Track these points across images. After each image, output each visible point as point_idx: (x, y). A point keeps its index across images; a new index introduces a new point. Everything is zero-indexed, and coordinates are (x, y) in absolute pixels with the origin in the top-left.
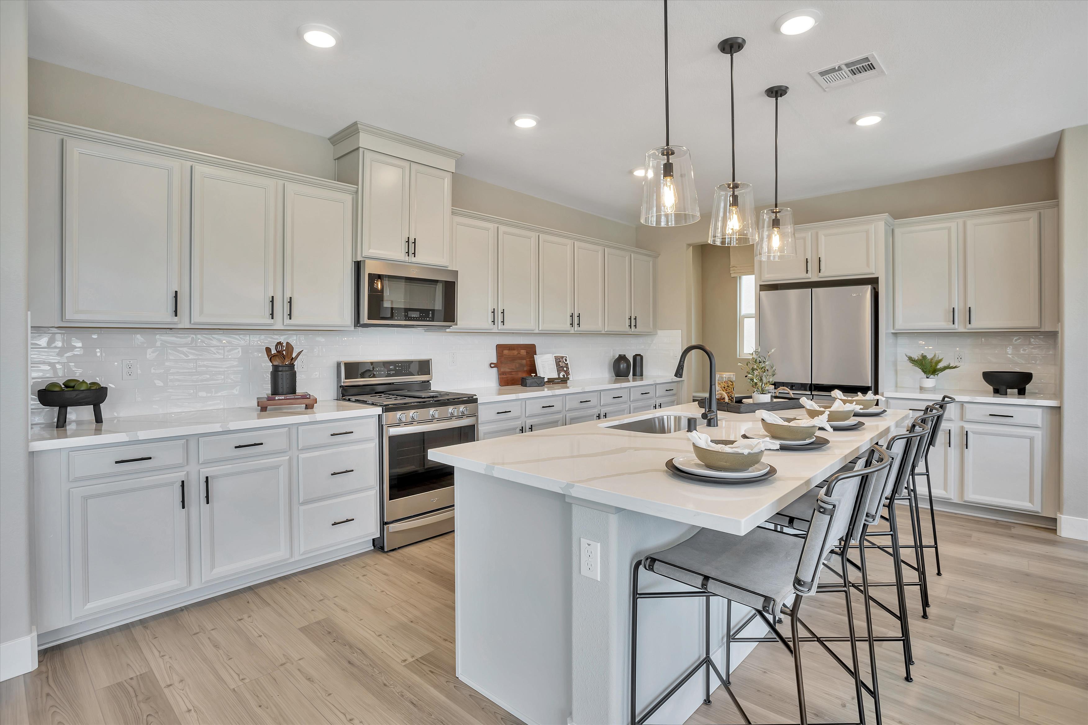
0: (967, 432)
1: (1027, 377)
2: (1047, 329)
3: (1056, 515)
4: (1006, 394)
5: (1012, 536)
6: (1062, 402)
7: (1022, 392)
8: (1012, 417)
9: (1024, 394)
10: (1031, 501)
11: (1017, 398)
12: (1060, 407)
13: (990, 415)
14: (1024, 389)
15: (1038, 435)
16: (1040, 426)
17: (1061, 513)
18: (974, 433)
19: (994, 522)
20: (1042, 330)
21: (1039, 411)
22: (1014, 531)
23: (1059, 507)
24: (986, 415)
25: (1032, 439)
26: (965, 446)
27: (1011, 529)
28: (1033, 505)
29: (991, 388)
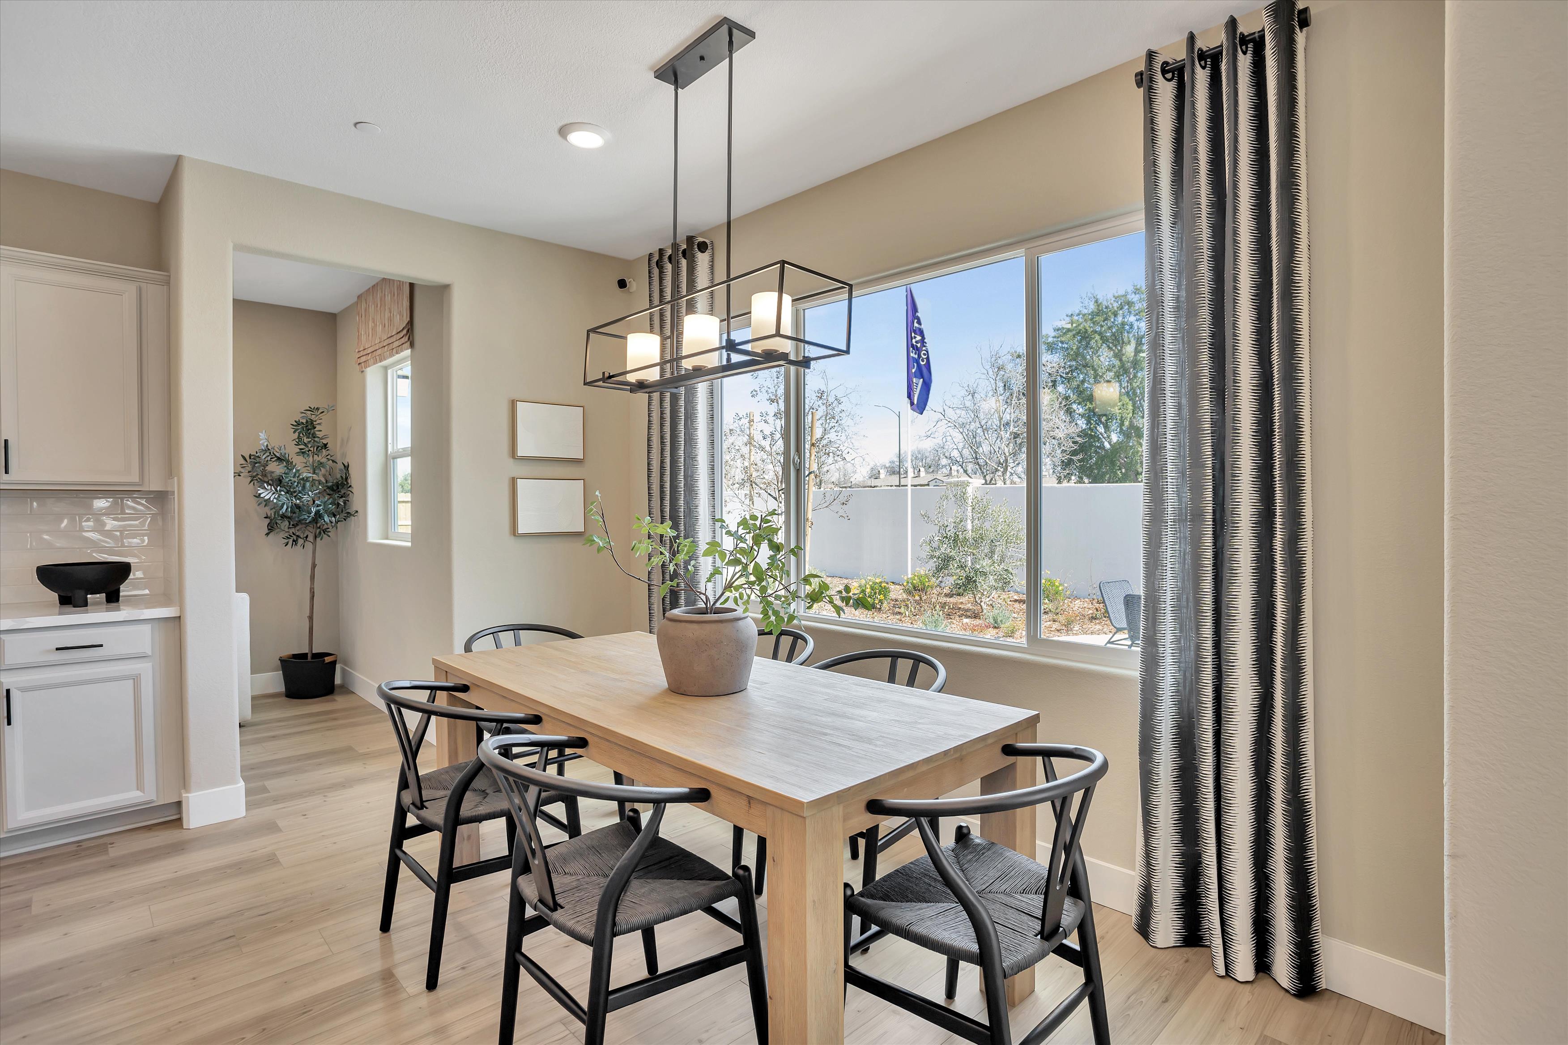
0: (8, 691)
1: (122, 571)
2: (153, 488)
3: (180, 795)
4: (85, 604)
5: (113, 866)
6: (182, 608)
7: (113, 598)
8: (101, 646)
9: (117, 600)
10: (140, 787)
11: (105, 609)
12: (180, 617)
13: (57, 649)
14: (118, 591)
15: (145, 669)
16: (150, 654)
17: (188, 791)
18: (24, 690)
19: (73, 848)
20: (145, 488)
21: (147, 628)
22: (114, 852)
23: (184, 782)
24: (49, 651)
25: (136, 679)
26: (6, 721)
27: (107, 850)
28: (144, 793)
29: (55, 596)
